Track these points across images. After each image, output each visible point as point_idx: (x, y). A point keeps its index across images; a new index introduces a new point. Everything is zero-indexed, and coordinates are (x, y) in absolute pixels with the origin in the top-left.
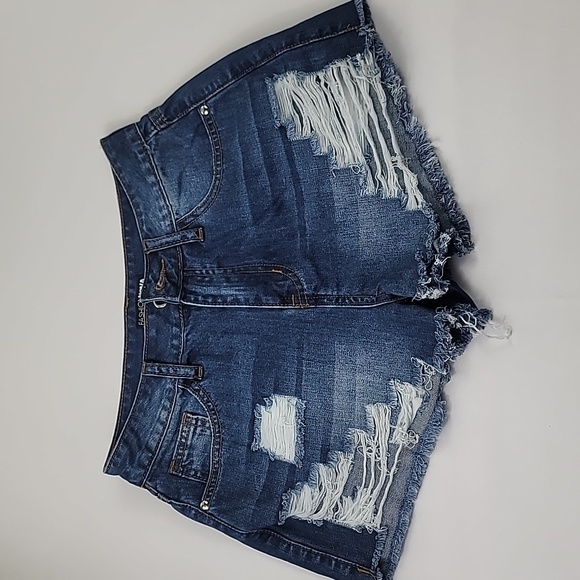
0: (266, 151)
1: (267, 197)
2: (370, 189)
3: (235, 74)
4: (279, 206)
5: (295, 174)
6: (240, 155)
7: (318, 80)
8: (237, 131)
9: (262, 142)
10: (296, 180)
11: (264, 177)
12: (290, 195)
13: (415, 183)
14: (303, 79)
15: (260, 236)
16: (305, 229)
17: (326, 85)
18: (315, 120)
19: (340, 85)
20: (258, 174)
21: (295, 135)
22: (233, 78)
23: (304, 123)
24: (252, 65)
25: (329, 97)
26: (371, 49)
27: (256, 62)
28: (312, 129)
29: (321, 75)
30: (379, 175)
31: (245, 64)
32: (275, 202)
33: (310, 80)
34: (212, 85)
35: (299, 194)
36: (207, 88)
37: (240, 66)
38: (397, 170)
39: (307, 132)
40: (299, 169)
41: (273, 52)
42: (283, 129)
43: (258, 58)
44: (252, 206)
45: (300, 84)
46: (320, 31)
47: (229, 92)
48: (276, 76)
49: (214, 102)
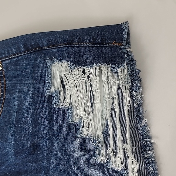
0: (35, 109)
1: (27, 140)
2: (102, 158)
3: (27, 49)
4: (34, 148)
5: (51, 130)
6: (16, 106)
7: (84, 72)
8: (18, 88)
9: (33, 102)
10: (51, 134)
11: (29, 127)
12: (44, 142)
13: (136, 169)
14: (73, 69)
15: (16, 164)
16: (49, 170)
17: (88, 77)
18: (74, 97)
19: (98, 81)
20: (25, 123)
21: (58, 105)
22: (25, 51)
23: (66, 97)
24: (39, 46)
25: (89, 86)
26: (127, 64)
27: (43, 46)
28: (70, 103)
29: (87, 69)
30: (110, 150)
31: (34, 44)
32: (32, 145)
33: (78, 71)
34: (8, 52)
35: (51, 144)
36: (4, 53)
37: (31, 45)
38: (125, 153)
39: (66, 105)
40: (55, 128)
41: (57, 43)
42: (50, 98)
43: (45, 44)
44: (16, 145)
45: (70, 71)
46: (94, 39)
47: (19, 60)
48: (54, 59)
49: (7, 63)
